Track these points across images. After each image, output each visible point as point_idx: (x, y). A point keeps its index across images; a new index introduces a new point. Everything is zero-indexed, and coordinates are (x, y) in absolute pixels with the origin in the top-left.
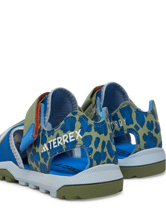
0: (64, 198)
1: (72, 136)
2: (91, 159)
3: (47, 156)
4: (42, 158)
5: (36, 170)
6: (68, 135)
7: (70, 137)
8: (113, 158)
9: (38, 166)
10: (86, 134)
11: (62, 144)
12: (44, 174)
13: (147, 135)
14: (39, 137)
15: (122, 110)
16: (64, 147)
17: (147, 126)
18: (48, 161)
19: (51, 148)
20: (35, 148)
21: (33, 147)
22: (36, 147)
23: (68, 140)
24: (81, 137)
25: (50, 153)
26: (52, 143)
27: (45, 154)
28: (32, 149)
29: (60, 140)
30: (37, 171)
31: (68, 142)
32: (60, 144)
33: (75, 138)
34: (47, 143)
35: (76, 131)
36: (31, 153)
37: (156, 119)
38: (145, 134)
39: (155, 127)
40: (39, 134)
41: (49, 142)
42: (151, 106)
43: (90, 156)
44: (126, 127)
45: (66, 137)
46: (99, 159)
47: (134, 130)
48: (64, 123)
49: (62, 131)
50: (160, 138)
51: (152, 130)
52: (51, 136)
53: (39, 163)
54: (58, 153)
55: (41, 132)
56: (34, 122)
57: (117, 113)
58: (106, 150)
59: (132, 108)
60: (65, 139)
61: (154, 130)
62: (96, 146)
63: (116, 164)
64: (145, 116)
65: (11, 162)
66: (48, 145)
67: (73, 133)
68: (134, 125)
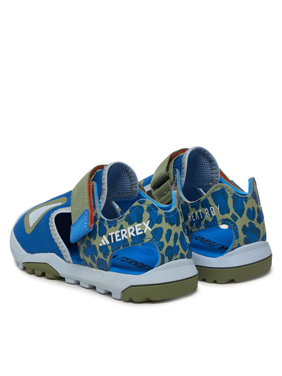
0: (131, 301)
1: (140, 229)
2: (162, 255)
3: (108, 250)
4: (101, 252)
5: (91, 266)
6: (134, 227)
7: (137, 230)
8: (187, 252)
9: (94, 262)
10: (156, 226)
11: (126, 238)
12: (103, 271)
13: (248, 226)
14: (95, 227)
15: (214, 194)
16: (130, 241)
17: (247, 214)
18: (109, 257)
19: (112, 242)
20: (90, 240)
21: (87, 238)
22: (91, 238)
23: (135, 232)
24: (150, 230)
25: (112, 248)
26: (114, 235)
27: (104, 249)
28: (86, 240)
29: (124, 232)
30: (93, 267)
31: (134, 235)
32: (124, 238)
33: (143, 231)
34: (107, 235)
35: (144, 223)
36: (84, 245)
37: (258, 204)
38: (244, 226)
39: (257, 216)
40: (95, 223)
41: (110, 234)
42: (252, 187)
43: (161, 252)
44: (220, 217)
45: (131, 230)
46: (171, 254)
47: (231, 221)
48: (129, 213)
49: (127, 223)
50: (264, 228)
51: (253, 220)
52: (113, 227)
53: (96, 258)
54: (122, 247)
55: (98, 221)
56: (87, 207)
57: (208, 198)
58: (178, 243)
59: (228, 193)
60: (131, 232)
61: (256, 219)
62: (168, 239)
63: (190, 258)
64: (244, 202)
65: (54, 254)
66: (109, 238)
67: (140, 224)
68: (231, 214)
